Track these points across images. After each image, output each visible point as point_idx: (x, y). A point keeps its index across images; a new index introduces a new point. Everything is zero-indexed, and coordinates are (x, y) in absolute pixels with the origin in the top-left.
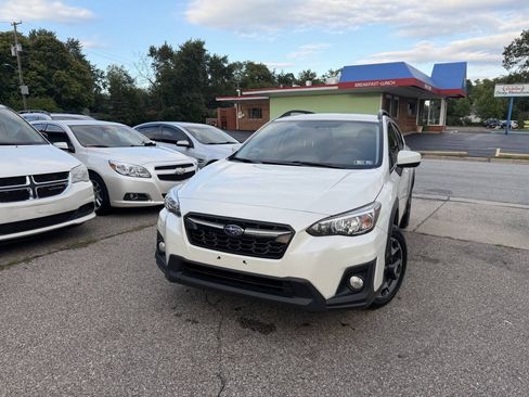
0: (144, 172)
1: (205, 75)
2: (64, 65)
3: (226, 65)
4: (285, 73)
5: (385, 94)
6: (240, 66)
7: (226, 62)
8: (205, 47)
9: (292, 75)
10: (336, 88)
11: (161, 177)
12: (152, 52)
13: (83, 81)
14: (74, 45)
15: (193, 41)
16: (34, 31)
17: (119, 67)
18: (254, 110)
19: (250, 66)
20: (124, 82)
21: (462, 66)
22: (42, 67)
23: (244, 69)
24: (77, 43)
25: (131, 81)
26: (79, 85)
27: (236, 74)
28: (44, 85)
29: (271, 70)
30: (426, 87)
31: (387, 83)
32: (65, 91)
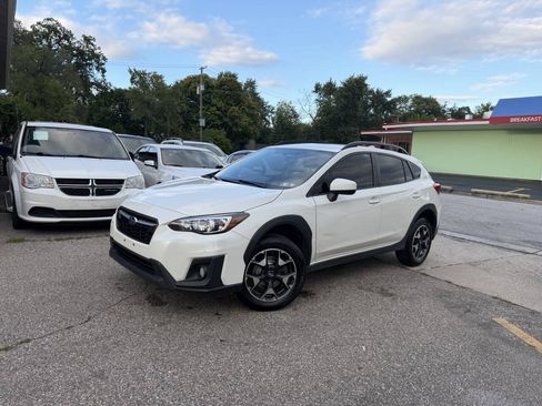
2: (239, 102)
3: (389, 99)
7: (390, 96)
8: (366, 82)
10: (487, 123)
12: (317, 88)
13: (252, 116)
14: (251, 84)
15: (356, 76)
16: (221, 74)
17: (287, 102)
20: (290, 117)
22: (221, 104)
23: (410, 103)
24: (254, 83)
25: (296, 116)
26: (248, 119)
27: (400, 107)
28: (220, 118)
32: (236, 125)
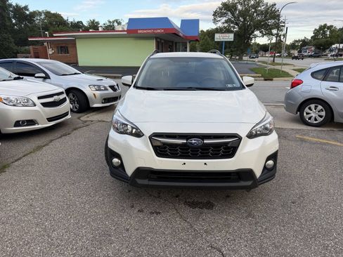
0: (27, 102)
1: (10, 19)
3: (28, 13)
4: (76, 21)
5: (156, 38)
6: (40, 14)
7: (28, 10)
9: (81, 22)
10: (125, 33)
11: (44, 105)
18: (61, 47)
19: (48, 14)
21: (196, 22)
23: (43, 17)
27: (37, 20)
29: (65, 18)
30: (180, 34)
31: (159, 31)
